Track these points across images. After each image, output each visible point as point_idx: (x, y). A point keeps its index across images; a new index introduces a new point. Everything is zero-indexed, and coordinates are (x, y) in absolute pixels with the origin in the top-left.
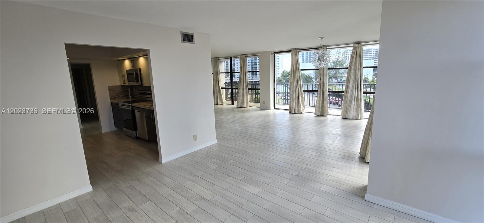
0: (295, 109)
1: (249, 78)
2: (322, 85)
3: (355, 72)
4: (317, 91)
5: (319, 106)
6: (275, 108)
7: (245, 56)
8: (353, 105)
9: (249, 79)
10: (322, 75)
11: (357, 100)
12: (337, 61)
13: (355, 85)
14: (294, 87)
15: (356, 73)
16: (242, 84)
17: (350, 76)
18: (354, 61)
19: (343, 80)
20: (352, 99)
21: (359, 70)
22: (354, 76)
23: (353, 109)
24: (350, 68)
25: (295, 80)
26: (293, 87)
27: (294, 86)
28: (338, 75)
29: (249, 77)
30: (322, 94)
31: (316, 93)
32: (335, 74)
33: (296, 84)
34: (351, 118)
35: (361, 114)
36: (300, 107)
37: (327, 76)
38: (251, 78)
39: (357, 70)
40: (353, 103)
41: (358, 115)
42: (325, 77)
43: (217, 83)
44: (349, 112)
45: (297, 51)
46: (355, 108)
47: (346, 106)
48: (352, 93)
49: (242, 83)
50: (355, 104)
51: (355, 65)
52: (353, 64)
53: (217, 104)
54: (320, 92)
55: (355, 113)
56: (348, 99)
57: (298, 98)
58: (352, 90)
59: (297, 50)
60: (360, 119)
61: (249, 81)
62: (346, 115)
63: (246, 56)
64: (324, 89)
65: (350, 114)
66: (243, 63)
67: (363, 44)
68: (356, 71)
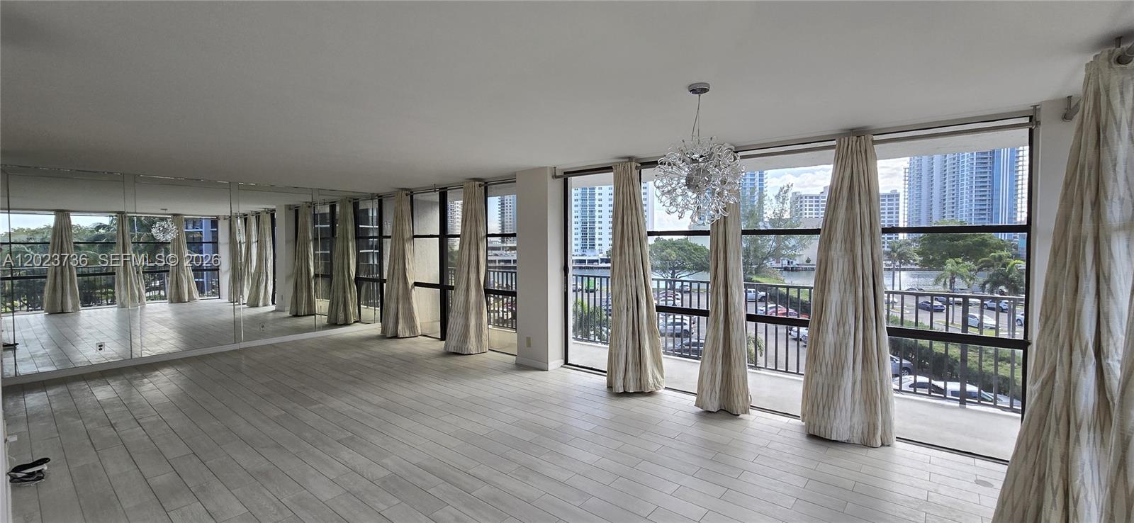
0: (624, 379)
1: (576, 253)
2: (722, 290)
3: (848, 249)
4: (705, 313)
5: (713, 375)
6: (566, 362)
7: (477, 183)
8: (850, 385)
9: (574, 253)
10: (721, 255)
11: (866, 360)
12: (780, 219)
13: (851, 300)
14: (624, 294)
15: (852, 251)
16: (465, 275)
17: (829, 264)
18: (843, 204)
19: (795, 263)
20: (843, 358)
21: (867, 239)
22: (846, 264)
23: (849, 400)
24: (830, 231)
25: (626, 271)
26: (621, 292)
27: (624, 290)
28: (784, 252)
29: (576, 250)
30: (721, 326)
31: (703, 319)
32: (777, 249)
33: (629, 282)
34: (844, 439)
35: (884, 424)
36: (646, 371)
37: (739, 258)
38: (580, 252)
39: (858, 240)
40: (848, 374)
41: (872, 428)
42: (731, 264)
43: (401, 266)
44: (832, 413)
45: (634, 167)
46: (857, 397)
47: (820, 385)
48: (841, 330)
49: (466, 270)
50: (859, 378)
51: (850, 221)
52: (842, 214)
53: (396, 337)
54: (716, 321)
55: (858, 420)
56: (827, 355)
57: (637, 334)
58: (841, 322)
59: (634, 164)
60: (883, 445)
61: (575, 258)
62: (823, 424)
63: (480, 186)
64: (731, 310)
65: (838, 421)
66: (470, 207)
67: (876, 138)
68: (853, 243)
